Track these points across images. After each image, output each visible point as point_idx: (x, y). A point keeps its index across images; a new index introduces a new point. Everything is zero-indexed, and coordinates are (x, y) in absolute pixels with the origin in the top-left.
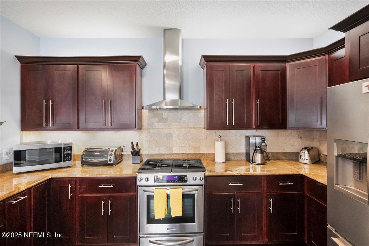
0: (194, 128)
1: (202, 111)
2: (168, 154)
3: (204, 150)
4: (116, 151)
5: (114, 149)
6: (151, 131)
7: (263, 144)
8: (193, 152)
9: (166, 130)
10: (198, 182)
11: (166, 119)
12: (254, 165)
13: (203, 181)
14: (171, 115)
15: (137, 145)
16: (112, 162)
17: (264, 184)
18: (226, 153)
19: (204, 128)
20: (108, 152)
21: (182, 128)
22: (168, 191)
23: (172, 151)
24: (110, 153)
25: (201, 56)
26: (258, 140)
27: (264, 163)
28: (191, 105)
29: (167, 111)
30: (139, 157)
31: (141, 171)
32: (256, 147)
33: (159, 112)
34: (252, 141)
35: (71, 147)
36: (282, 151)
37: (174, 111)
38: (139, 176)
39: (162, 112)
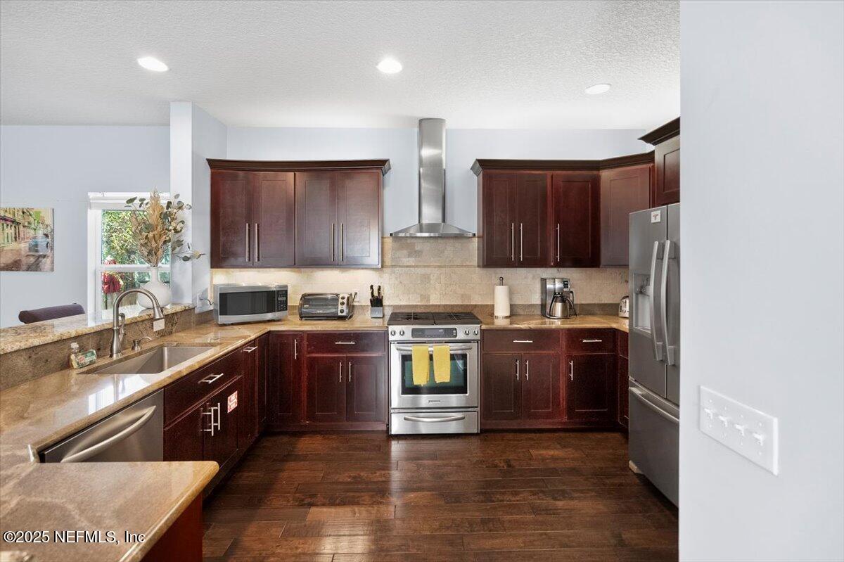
0: (462, 266)
1: (476, 240)
2: (423, 305)
3: (477, 300)
4: (348, 298)
5: (346, 296)
6: (397, 270)
7: (565, 290)
8: (460, 303)
9: (420, 269)
10: (471, 337)
11: (420, 251)
12: (551, 320)
13: (479, 335)
14: (427, 246)
15: (379, 289)
16: (344, 314)
17: (563, 342)
18: (511, 305)
19: (479, 266)
20: (338, 300)
21: (444, 267)
22: (430, 349)
23: (428, 300)
24: (341, 300)
25: (474, 160)
26: (558, 285)
27: (565, 316)
28: (457, 232)
29: (421, 241)
30: (381, 308)
31: (392, 322)
32: (555, 293)
33: (409, 241)
34: (550, 286)
35: (286, 291)
36: (596, 301)
37: (432, 241)
38: (391, 328)
39: (413, 240)
